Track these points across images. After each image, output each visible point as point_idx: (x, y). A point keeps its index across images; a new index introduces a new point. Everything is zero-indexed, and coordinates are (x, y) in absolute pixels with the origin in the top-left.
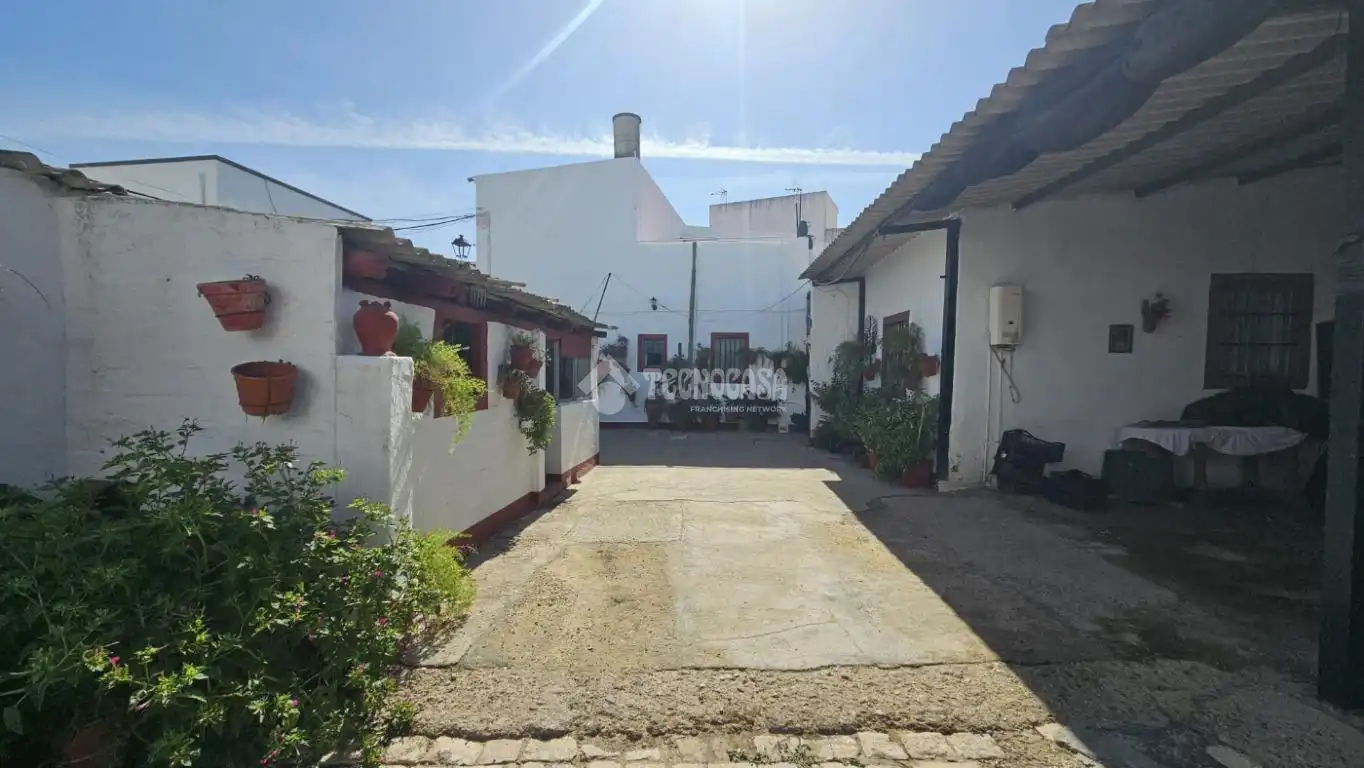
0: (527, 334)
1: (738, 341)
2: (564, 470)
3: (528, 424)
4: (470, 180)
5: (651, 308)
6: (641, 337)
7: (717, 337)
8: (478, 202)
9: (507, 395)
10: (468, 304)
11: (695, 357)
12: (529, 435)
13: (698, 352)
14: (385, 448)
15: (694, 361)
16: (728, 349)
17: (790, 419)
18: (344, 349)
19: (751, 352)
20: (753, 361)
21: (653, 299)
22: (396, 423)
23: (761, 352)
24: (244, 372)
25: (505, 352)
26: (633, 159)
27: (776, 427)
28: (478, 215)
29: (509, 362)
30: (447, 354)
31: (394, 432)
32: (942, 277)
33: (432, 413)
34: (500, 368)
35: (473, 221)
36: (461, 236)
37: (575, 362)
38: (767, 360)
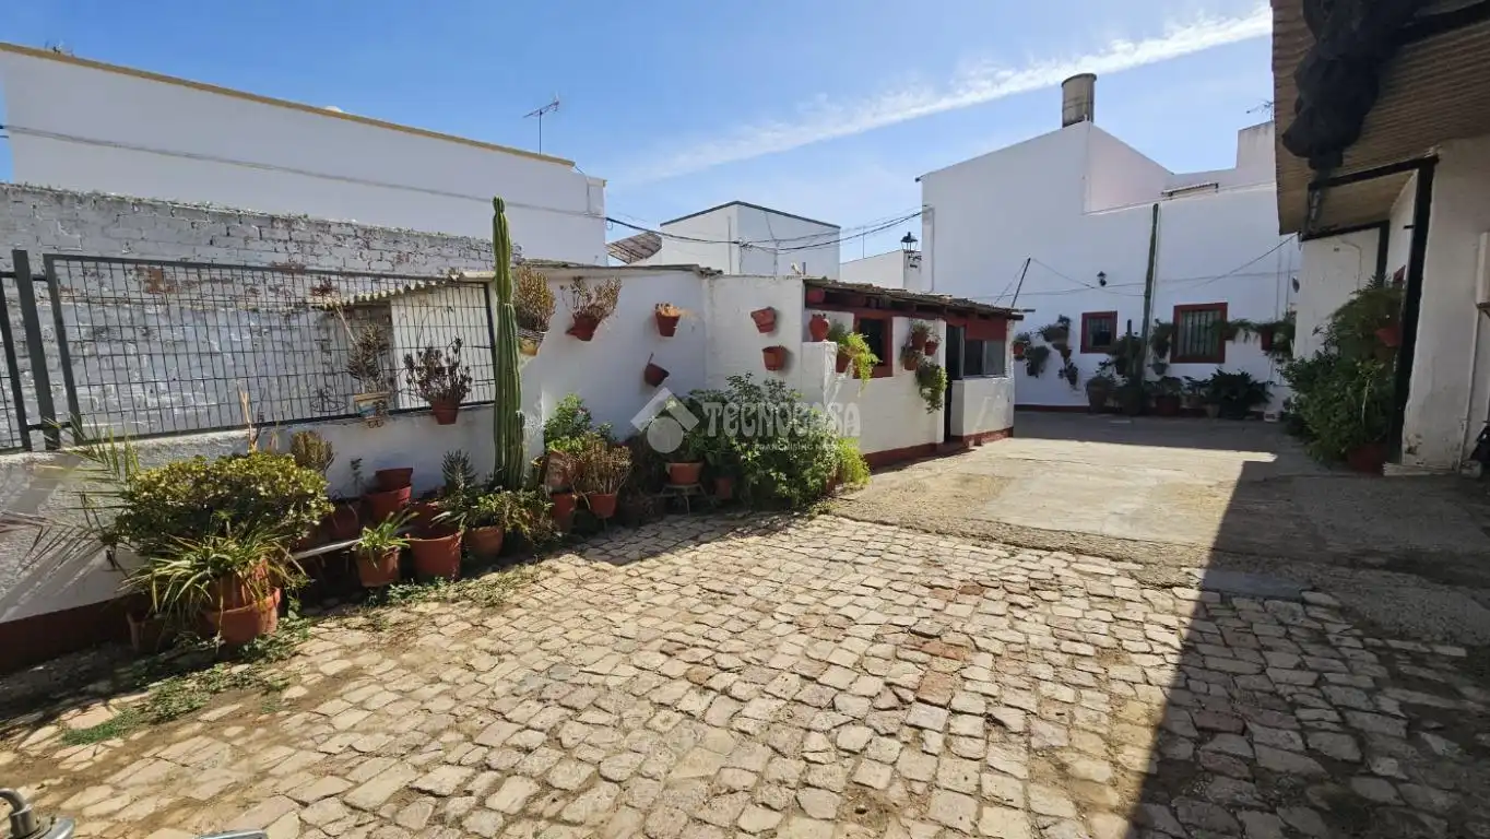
0: (925, 323)
1: (1210, 314)
2: (965, 434)
3: (927, 391)
4: (917, 180)
5: (1098, 285)
6: (1086, 317)
7: (1180, 311)
8: (924, 198)
9: (908, 368)
10: (878, 308)
11: (1151, 333)
12: (928, 398)
13: (1156, 330)
14: (822, 388)
15: (1149, 340)
16: (1197, 323)
17: (1281, 404)
18: (805, 339)
19: (1228, 325)
20: (1232, 337)
21: (1101, 275)
22: (828, 374)
23: (1244, 325)
24: (768, 350)
25: (908, 338)
26: (1085, 122)
27: (1260, 416)
28: (924, 212)
29: (911, 345)
30: (857, 340)
31: (826, 380)
32: (1407, 227)
33: (851, 375)
34: (903, 349)
35: (919, 218)
36: (909, 234)
37: (985, 344)
38: (1252, 334)
